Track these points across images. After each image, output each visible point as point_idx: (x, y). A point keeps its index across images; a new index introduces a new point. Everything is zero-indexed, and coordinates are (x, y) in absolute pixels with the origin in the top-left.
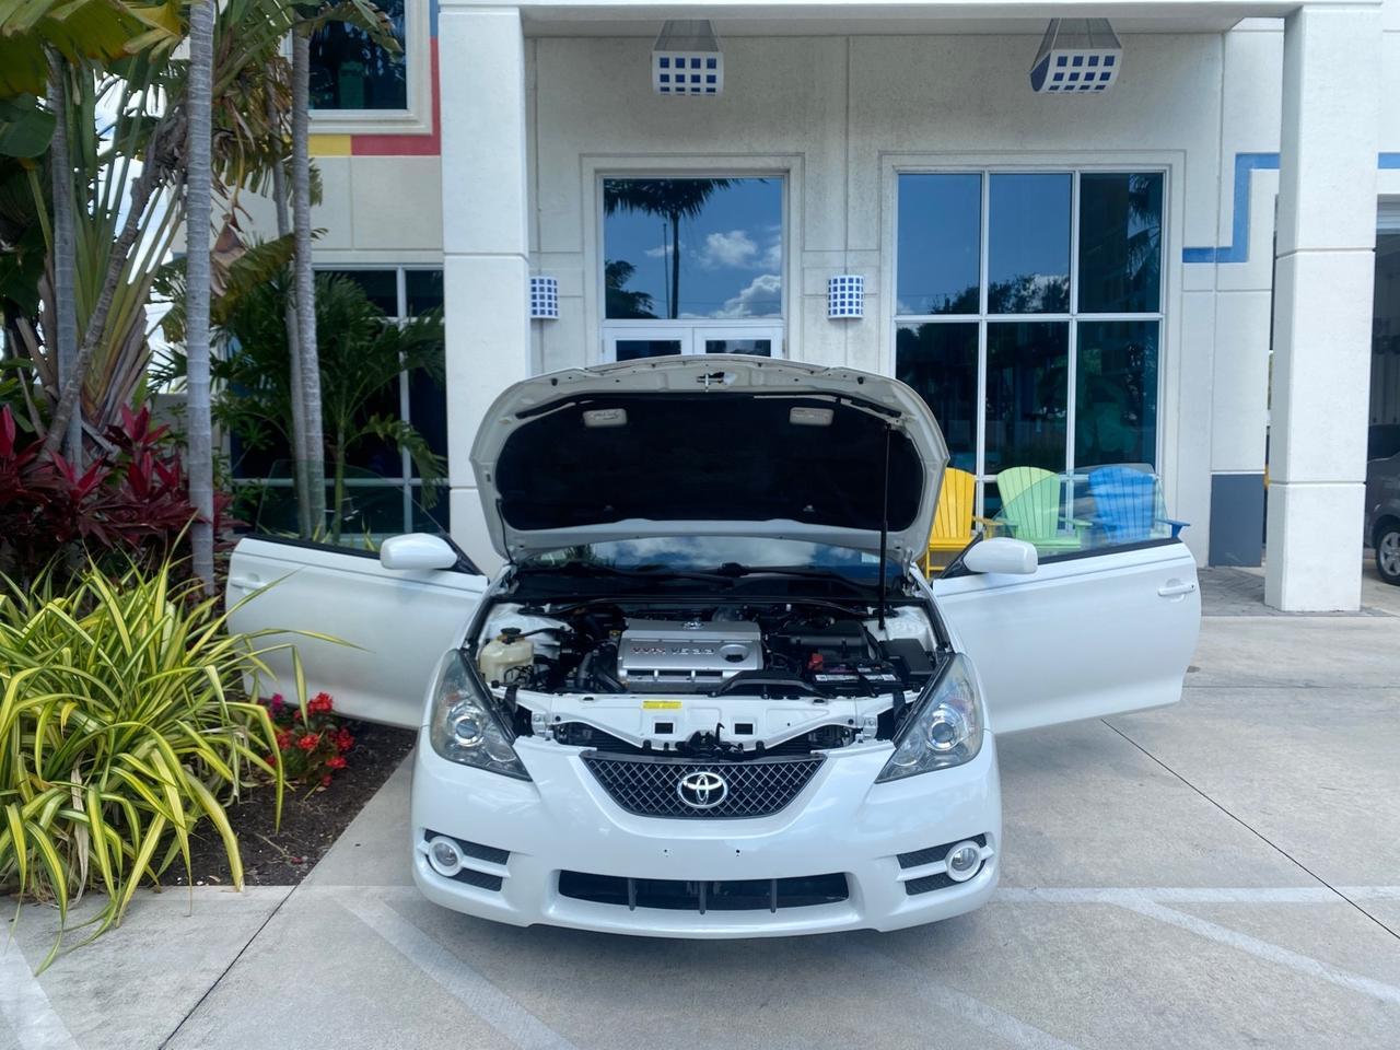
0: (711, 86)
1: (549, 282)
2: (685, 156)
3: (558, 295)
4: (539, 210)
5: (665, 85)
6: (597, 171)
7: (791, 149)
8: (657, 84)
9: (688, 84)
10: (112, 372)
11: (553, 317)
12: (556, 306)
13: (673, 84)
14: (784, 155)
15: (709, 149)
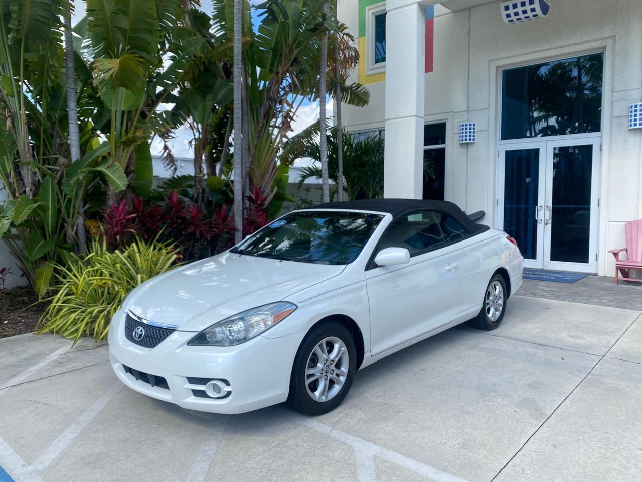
0: (534, 13)
1: (470, 125)
2: (541, 51)
3: (475, 130)
4: (469, 91)
5: (510, 19)
6: (497, 68)
7: (607, 34)
8: (506, 20)
9: (521, 15)
10: (263, 177)
11: (472, 141)
12: (474, 136)
13: (513, 17)
14: (602, 39)
15: (557, 45)
